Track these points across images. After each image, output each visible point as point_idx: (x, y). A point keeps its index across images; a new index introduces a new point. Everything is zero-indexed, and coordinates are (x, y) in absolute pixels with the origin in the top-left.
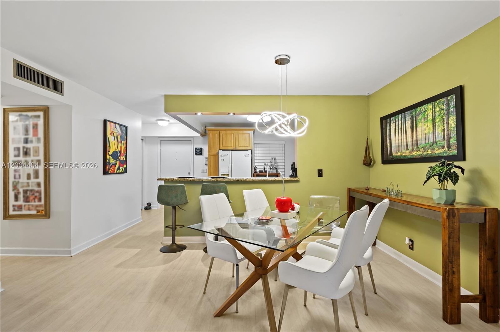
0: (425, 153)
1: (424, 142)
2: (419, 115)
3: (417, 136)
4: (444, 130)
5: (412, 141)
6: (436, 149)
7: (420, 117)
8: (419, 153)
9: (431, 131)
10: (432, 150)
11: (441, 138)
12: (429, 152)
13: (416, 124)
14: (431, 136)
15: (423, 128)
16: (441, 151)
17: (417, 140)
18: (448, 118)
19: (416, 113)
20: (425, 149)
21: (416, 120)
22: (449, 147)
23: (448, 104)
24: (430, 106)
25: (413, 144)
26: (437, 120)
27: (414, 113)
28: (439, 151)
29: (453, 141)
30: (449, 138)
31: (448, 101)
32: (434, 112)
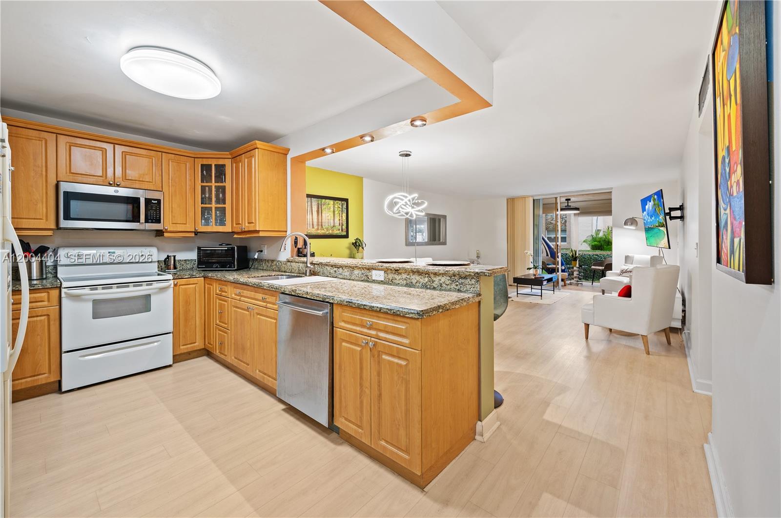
0: (327, 232)
1: (327, 225)
2: (324, 205)
3: (322, 219)
4: (340, 220)
5: (318, 222)
6: (335, 230)
7: (324, 207)
8: (323, 231)
9: (332, 219)
10: (332, 231)
11: (338, 224)
12: (331, 232)
13: (321, 211)
14: (332, 221)
15: (327, 215)
16: (338, 232)
17: (322, 222)
18: (342, 214)
19: (321, 202)
20: (327, 229)
21: (321, 208)
22: (342, 230)
23: (342, 206)
24: (331, 202)
25: (318, 225)
26: (336, 213)
27: (320, 202)
28: (337, 232)
29: (344, 227)
30: (342, 225)
31: (342, 204)
32: (334, 207)
